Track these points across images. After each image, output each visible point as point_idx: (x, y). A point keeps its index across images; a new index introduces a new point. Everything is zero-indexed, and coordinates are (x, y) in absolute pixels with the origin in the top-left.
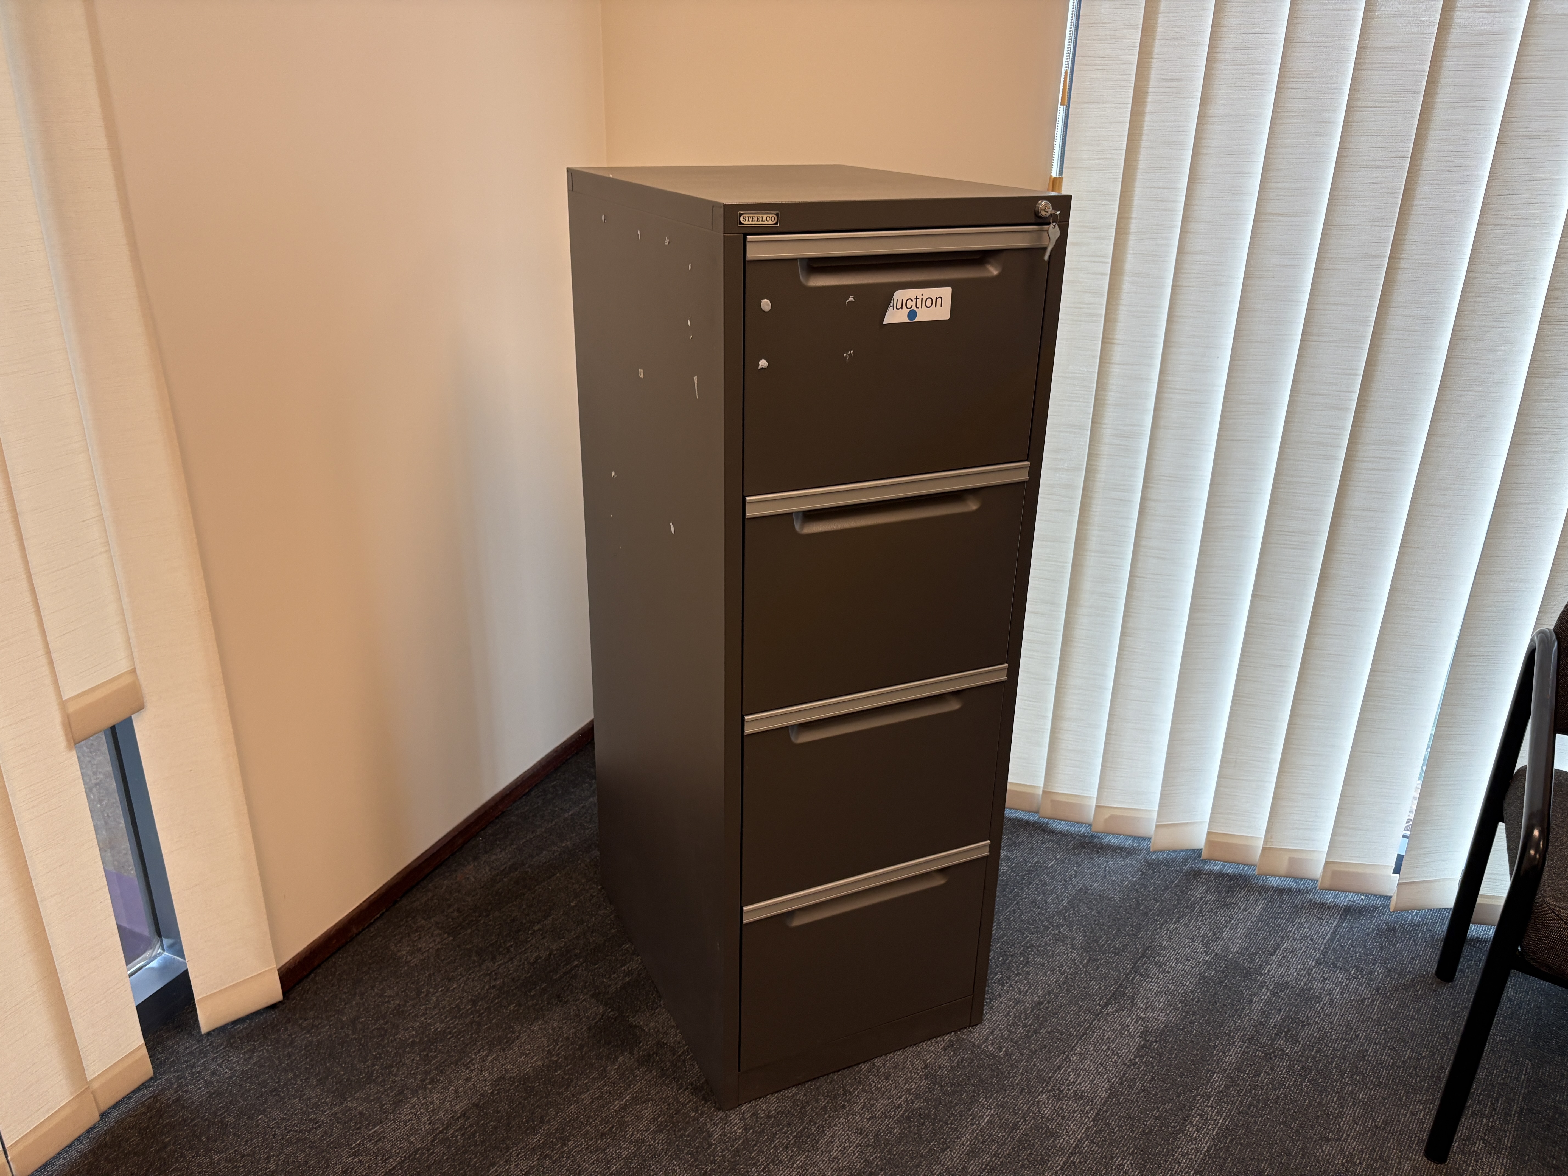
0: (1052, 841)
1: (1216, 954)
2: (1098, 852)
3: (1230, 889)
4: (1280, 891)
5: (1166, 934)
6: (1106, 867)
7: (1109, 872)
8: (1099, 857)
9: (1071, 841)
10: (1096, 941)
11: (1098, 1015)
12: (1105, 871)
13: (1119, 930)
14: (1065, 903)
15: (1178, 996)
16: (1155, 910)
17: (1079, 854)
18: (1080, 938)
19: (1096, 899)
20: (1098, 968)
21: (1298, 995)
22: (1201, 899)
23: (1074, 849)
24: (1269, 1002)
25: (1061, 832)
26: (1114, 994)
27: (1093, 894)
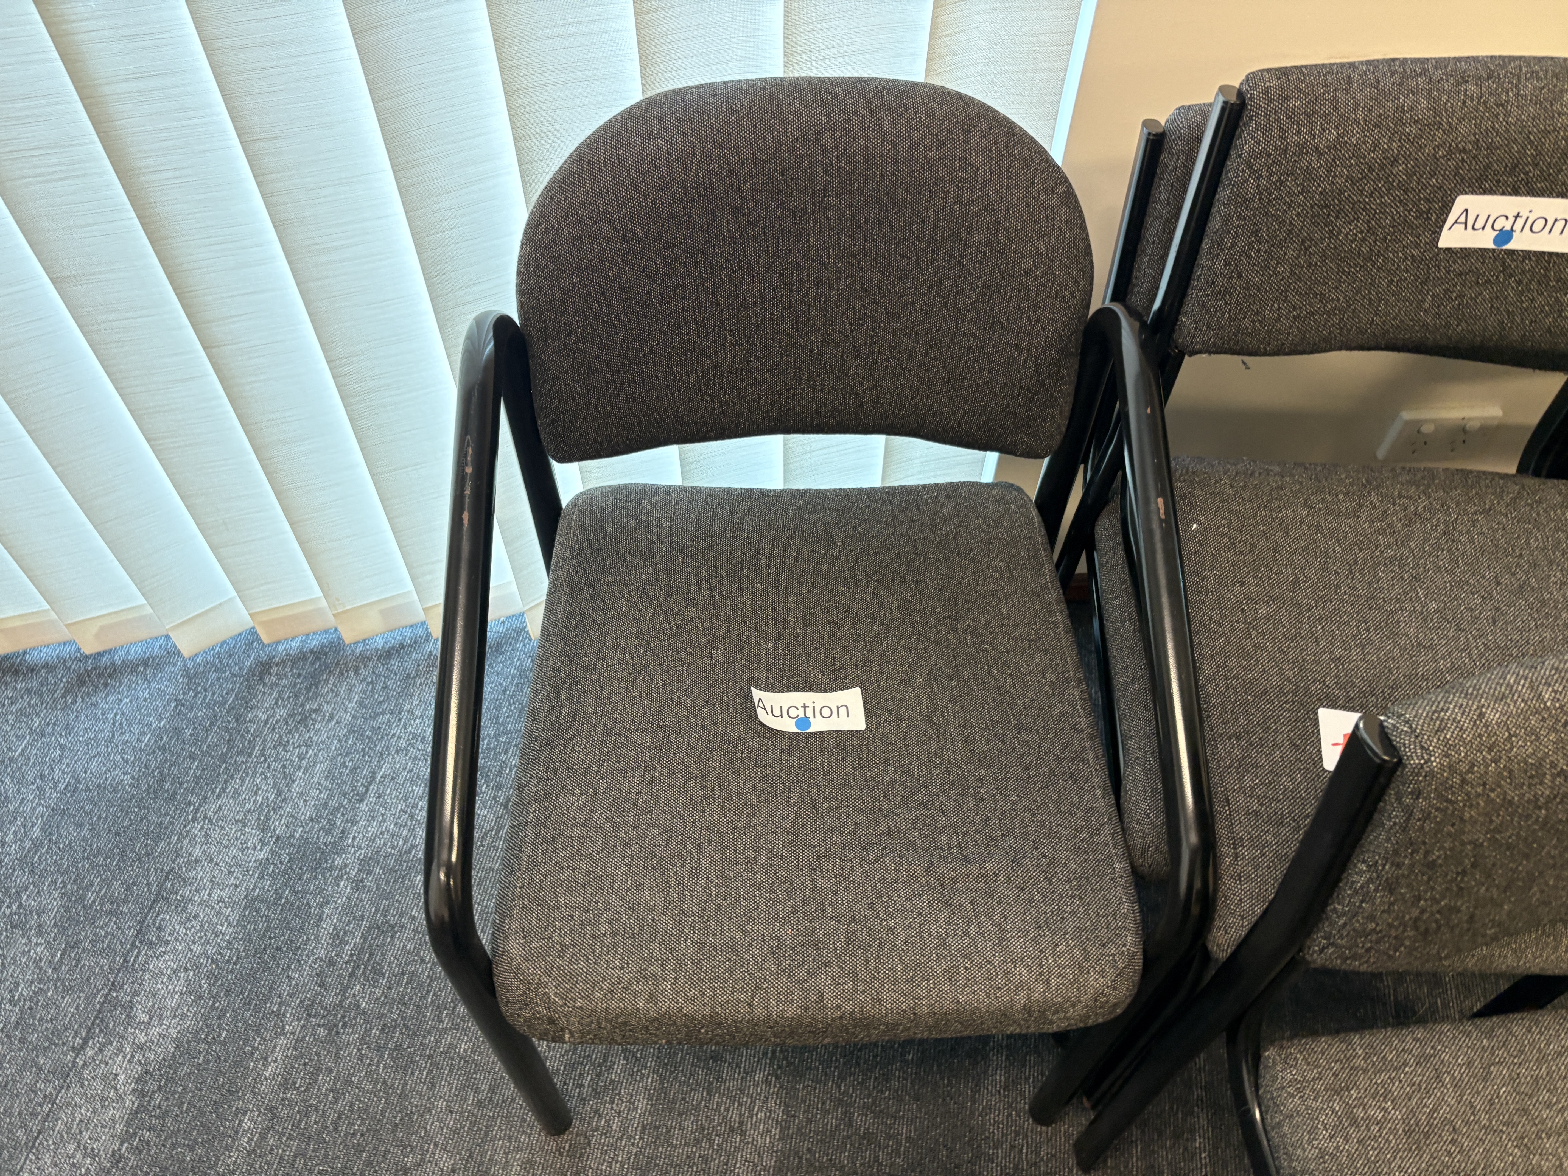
1: (278, 837)
2: (106, 685)
3: (314, 682)
4: (387, 654)
5: (202, 828)
6: (116, 715)
7: (121, 724)
8: (107, 695)
9: (63, 677)
10: (83, 898)
11: (68, 1075)
12: (114, 724)
13: (123, 854)
14: (36, 832)
15: (206, 966)
16: (188, 782)
17: (74, 702)
18: (53, 902)
19: (90, 800)
20: (78, 961)
21: (392, 871)
22: (266, 722)
23: (67, 691)
24: (347, 910)
25: (46, 666)
26: (100, 1011)
27: (87, 789)
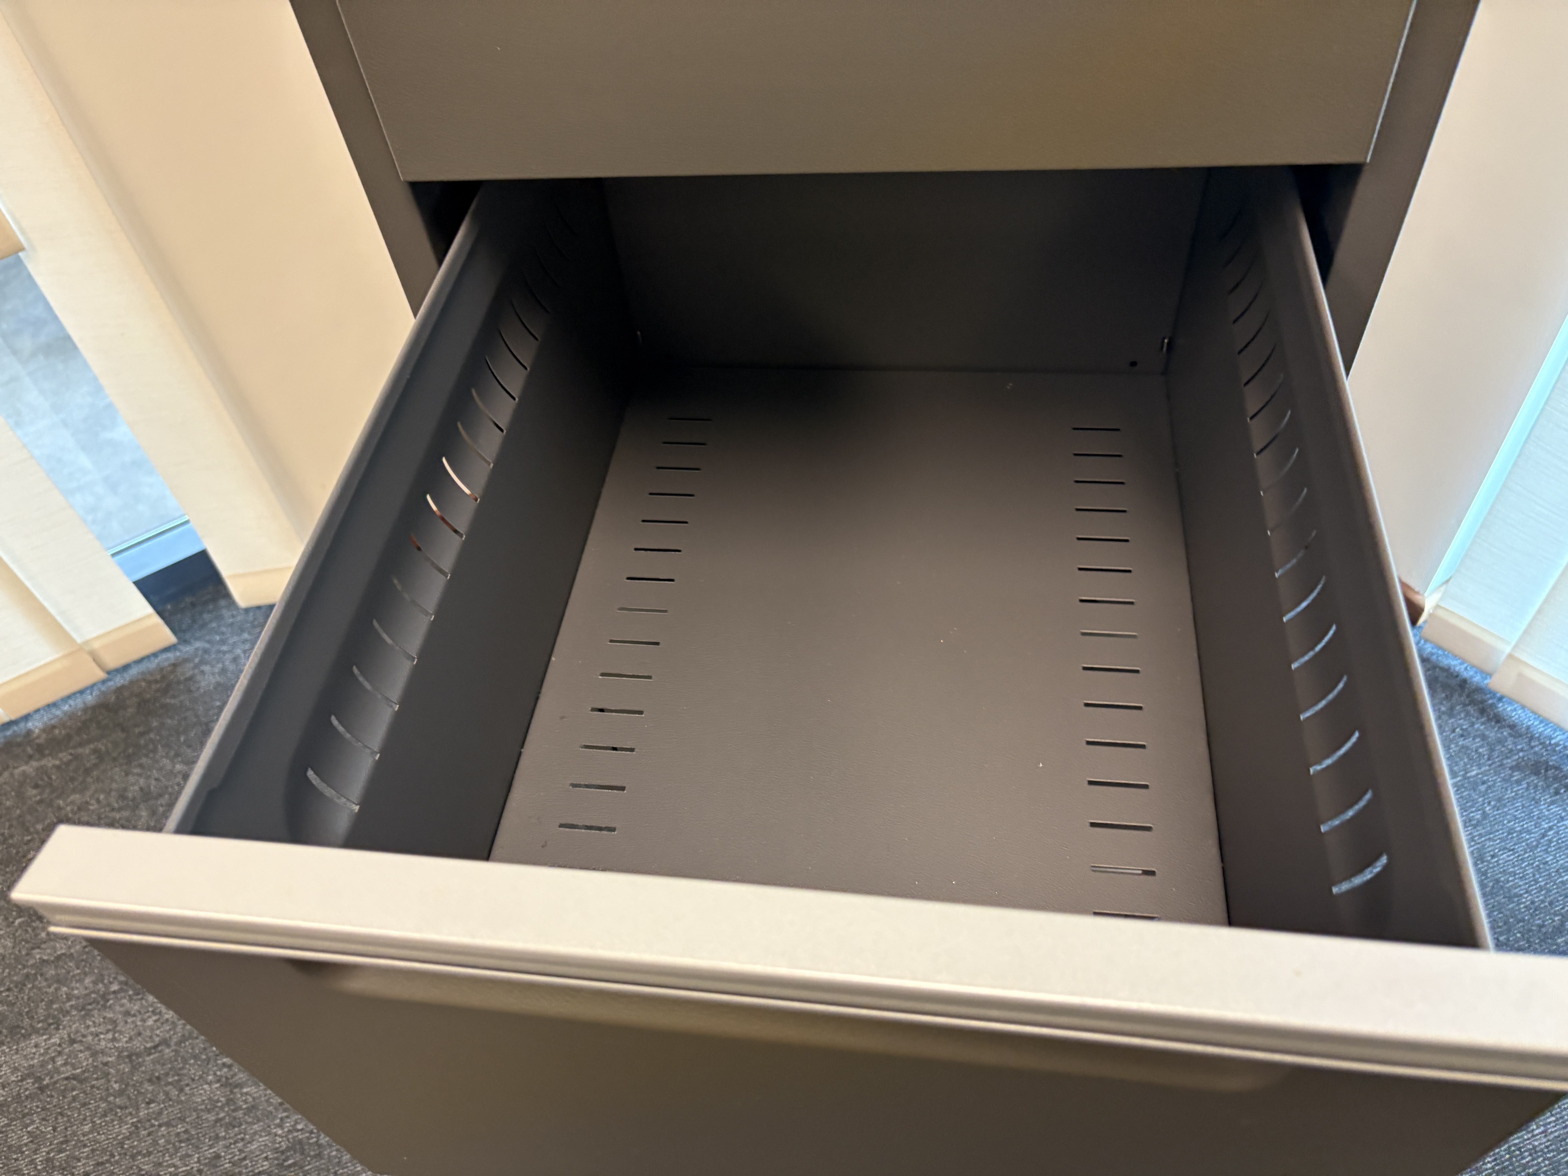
0: (1484, 737)
